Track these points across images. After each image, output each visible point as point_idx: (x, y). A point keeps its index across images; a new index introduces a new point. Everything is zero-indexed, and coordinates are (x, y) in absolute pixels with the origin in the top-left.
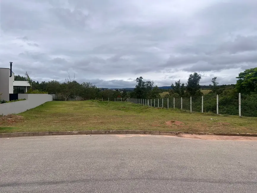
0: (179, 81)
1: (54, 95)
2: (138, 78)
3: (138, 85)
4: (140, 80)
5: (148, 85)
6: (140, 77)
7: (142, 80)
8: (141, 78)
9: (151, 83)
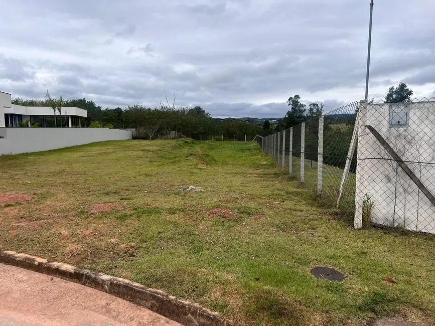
0: (373, 101)
1: (134, 130)
2: (290, 99)
3: (291, 110)
4: (295, 102)
5: (313, 110)
6: (295, 96)
7: (299, 100)
8: (297, 97)
9: (318, 107)
